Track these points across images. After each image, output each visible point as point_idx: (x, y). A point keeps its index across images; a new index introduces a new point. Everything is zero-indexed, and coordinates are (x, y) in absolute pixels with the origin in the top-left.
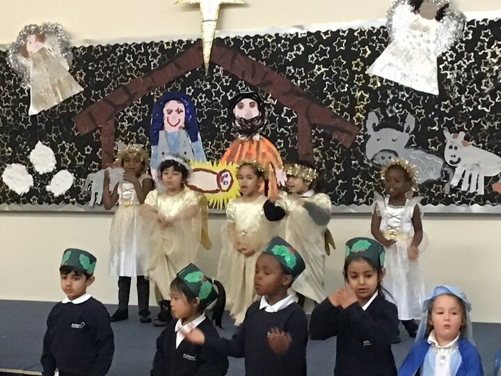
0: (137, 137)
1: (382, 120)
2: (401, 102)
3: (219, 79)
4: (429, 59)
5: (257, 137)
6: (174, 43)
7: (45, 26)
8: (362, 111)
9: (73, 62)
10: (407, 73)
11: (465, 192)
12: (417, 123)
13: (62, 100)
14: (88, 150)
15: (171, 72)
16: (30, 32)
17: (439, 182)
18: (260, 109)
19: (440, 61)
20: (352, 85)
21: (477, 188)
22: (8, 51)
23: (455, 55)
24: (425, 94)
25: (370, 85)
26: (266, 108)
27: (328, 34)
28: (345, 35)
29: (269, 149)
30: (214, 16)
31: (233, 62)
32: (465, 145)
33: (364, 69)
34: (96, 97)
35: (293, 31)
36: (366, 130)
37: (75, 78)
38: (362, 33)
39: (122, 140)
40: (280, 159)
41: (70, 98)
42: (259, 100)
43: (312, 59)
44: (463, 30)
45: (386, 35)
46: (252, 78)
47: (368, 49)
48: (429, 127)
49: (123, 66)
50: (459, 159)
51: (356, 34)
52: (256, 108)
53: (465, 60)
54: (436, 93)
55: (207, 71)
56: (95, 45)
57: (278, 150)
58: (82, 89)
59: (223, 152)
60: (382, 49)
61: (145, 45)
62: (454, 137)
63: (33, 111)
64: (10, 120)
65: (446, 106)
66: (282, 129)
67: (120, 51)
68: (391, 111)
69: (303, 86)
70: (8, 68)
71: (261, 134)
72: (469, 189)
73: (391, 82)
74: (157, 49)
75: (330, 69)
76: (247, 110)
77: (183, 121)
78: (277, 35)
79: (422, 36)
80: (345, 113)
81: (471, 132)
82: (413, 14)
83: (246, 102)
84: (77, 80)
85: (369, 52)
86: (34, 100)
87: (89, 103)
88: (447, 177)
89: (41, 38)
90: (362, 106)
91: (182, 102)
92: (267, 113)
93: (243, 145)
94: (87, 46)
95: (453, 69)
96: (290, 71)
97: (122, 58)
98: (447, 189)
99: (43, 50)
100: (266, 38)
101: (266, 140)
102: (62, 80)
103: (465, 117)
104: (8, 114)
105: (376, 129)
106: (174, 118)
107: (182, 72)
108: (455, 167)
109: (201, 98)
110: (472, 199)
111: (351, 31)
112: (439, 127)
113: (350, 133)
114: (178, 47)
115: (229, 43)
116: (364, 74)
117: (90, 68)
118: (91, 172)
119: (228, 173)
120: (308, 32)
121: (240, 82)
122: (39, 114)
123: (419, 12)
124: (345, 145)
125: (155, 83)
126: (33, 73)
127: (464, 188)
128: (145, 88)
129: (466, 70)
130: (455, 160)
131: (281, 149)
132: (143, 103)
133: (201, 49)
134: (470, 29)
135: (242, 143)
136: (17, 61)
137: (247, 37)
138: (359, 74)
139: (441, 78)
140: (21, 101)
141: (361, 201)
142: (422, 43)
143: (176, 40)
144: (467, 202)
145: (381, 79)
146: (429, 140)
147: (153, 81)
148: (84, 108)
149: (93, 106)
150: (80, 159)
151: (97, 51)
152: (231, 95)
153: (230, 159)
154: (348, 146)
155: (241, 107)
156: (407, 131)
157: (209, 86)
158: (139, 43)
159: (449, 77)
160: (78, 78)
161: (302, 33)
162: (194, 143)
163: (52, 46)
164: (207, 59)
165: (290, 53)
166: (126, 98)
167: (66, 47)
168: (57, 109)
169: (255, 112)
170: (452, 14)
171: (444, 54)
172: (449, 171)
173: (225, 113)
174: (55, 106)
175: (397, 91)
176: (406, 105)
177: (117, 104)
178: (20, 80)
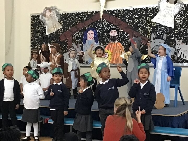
0: (79, 42)
1: (156, 36)
2: (162, 30)
3: (105, 23)
4: (172, 17)
5: (116, 42)
6: (91, 12)
7: (52, 7)
8: (150, 33)
9: (60, 18)
10: (164, 21)
11: (182, 59)
12: (167, 37)
13: (56, 30)
14: (64, 46)
15: (90, 21)
16: (47, 9)
17: (173, 56)
18: (118, 33)
19: (175, 17)
20: (146, 25)
21: (186, 58)
22: (40, 15)
23: (180, 15)
24: (170, 28)
25: (152, 25)
26: (119, 33)
27: (139, 9)
28: (145, 9)
29: (120, 45)
30: (104, 4)
31: (109, 18)
32: (182, 44)
33: (151, 20)
34: (67, 29)
35: (128, 8)
36: (151, 39)
37: (60, 24)
38: (150, 8)
39: (74, 43)
40: (123, 49)
41: (59, 30)
42: (117, 30)
43: (134, 17)
44: (182, 7)
45: (158, 9)
46: (115, 23)
47: (152, 14)
48: (171, 38)
49: (75, 19)
50: (180, 49)
51: (148, 9)
52: (116, 33)
53: (183, 17)
54: (173, 27)
55: (101, 21)
56: (67, 13)
57: (123, 46)
58: (62, 27)
59: (106, 46)
60: (156, 14)
61: (82, 13)
62: (179, 41)
63: (47, 34)
64: (40, 37)
65: (176, 32)
66: (124, 39)
67: (74, 15)
68: (159, 33)
69: (131, 25)
70: (40, 20)
71: (118, 41)
72: (183, 58)
73: (159, 24)
74: (86, 14)
75: (140, 20)
76: (113, 33)
77: (93, 37)
78: (123, 9)
79: (169, 9)
80: (144, 34)
81: (184, 40)
82: (167, 2)
83: (113, 31)
84: (61, 24)
85: (152, 15)
86: (47, 31)
87: (64, 31)
88: (176, 54)
89: (50, 11)
90: (149, 32)
91: (93, 31)
92: (120, 34)
93: (112, 44)
94: (64, 13)
95: (179, 20)
96: (127, 21)
97: (75, 17)
98: (176, 58)
99: (50, 15)
100: (120, 10)
101: (119, 43)
102: (56, 24)
103: (183, 35)
104: (39, 35)
105: (154, 39)
106: (91, 36)
107: (93, 21)
108: (179, 51)
109: (99, 29)
110: (184, 61)
111: (147, 8)
112: (174, 38)
113: (146, 40)
114: (93, 14)
115: (108, 12)
116: (151, 21)
117: (65, 20)
118: (64, 53)
119: (107, 53)
120: (133, 9)
121: (111, 24)
122: (49, 35)
123: (169, 2)
124: (144, 44)
125: (85, 25)
126: (47, 22)
127: (182, 58)
128: (82, 27)
129: (183, 20)
130: (179, 49)
131: (124, 45)
132: (81, 31)
133: (100, 14)
134: (184, 7)
135: (112, 43)
136: (42, 18)
137: (114, 10)
138: (149, 21)
139: (175, 23)
140: (43, 31)
141: (149, 62)
142: (169, 12)
143: (92, 11)
144: (182, 62)
145: (156, 23)
146: (171, 42)
147: (84, 24)
148: (63, 33)
149: (66, 32)
150: (61, 49)
151: (67, 15)
152: (109, 28)
153: (108, 48)
154: (145, 45)
155: (112, 32)
156: (164, 40)
157: (102, 26)
158: (80, 12)
159: (177, 22)
160: (61, 23)
161: (131, 9)
162: (97, 44)
163: (53, 13)
164: (101, 18)
165: (127, 15)
166: (76, 29)
167: (58, 14)
168: (54, 33)
169: (116, 34)
170: (179, 2)
171: (176, 15)
172: (177, 52)
173: (106, 34)
174: (54, 32)
175: (161, 27)
176: (164, 31)
177: (73, 31)
178: (43, 24)
